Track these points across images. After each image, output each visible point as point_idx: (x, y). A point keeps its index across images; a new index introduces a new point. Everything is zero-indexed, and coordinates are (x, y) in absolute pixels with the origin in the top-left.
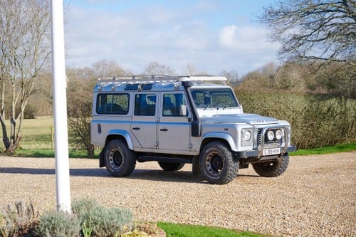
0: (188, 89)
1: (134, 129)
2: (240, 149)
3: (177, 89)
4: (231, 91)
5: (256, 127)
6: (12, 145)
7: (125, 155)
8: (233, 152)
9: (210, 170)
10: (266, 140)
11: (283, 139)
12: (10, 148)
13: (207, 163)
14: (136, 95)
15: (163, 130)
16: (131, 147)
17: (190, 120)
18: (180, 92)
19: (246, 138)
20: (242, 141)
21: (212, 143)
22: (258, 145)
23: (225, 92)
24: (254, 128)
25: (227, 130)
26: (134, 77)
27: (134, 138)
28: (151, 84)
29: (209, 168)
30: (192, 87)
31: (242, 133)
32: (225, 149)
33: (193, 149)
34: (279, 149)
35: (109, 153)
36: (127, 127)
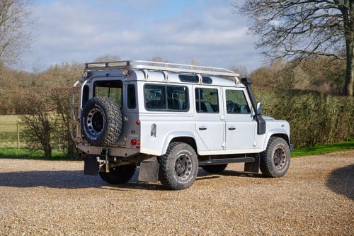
1: (200, 129)
15: (231, 129)
25: (283, 126)
27: (200, 139)
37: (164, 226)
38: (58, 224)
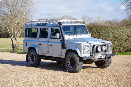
0: (61, 26)
1: (39, 44)
2: (83, 55)
3: (56, 25)
4: (85, 26)
5: (92, 44)
6: (15, 48)
7: (35, 57)
8: (80, 57)
9: (70, 65)
10: (97, 51)
11: (107, 50)
12: (15, 50)
13: (68, 62)
14: (40, 29)
15: (50, 45)
16: (38, 53)
17: (61, 41)
18: (58, 27)
19: (86, 50)
20: (84, 52)
21: (70, 52)
22: (93, 53)
23: (81, 27)
24: (91, 45)
25: (77, 46)
26: (39, 20)
27: (39, 49)
28: (46, 24)
29: (69, 64)
30: (63, 25)
31: (84, 47)
32: (76, 55)
33: (63, 55)
34: (105, 55)
35: (29, 55)
36: (37, 44)
37: (89, 85)
38: (45, 83)
